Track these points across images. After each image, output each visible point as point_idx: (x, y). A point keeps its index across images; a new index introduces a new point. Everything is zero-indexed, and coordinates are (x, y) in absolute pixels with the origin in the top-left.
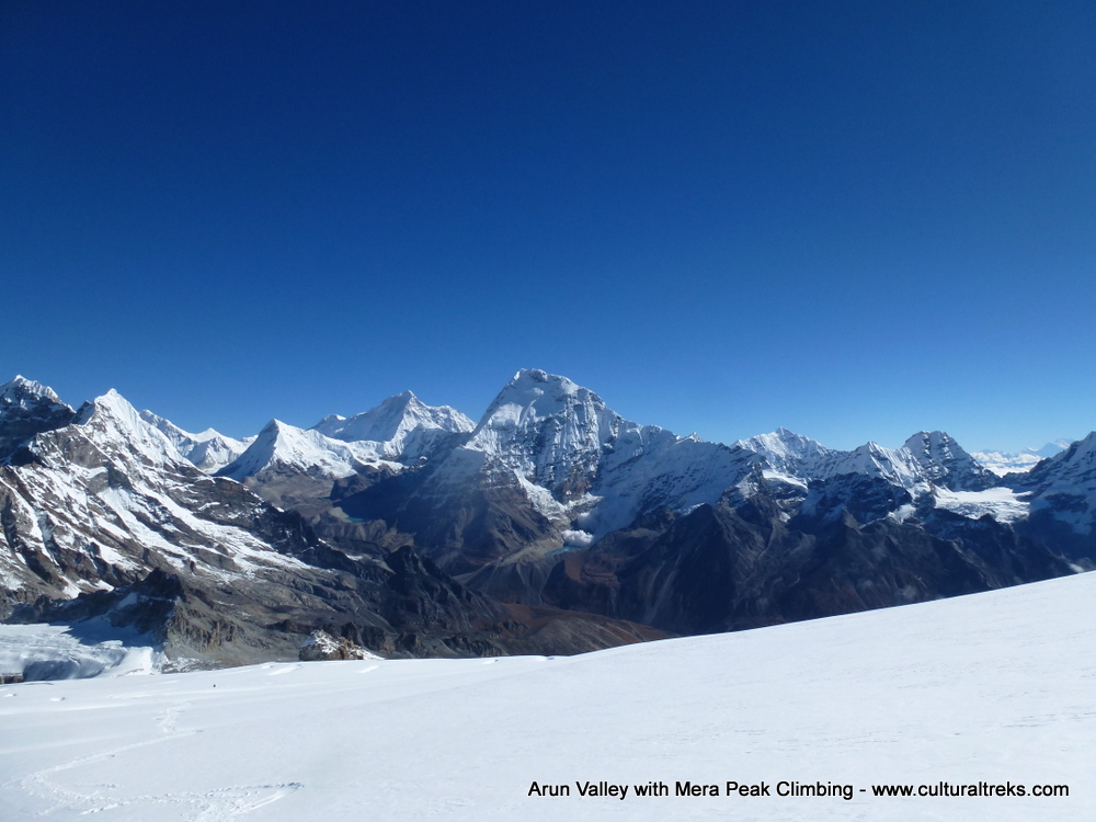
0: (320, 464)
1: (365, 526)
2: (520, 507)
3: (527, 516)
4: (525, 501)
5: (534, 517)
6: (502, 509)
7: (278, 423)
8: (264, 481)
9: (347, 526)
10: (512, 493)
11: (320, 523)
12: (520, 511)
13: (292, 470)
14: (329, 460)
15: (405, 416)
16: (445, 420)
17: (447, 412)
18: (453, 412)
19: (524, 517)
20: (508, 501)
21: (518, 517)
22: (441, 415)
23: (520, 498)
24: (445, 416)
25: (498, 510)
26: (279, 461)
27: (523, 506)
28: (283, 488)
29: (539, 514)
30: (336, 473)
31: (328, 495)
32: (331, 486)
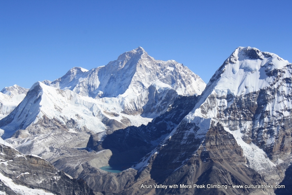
0: (75, 118)
1: (118, 176)
2: (238, 164)
3: (244, 172)
4: (243, 159)
5: (250, 173)
6: (224, 166)
7: (42, 85)
8: (34, 133)
9: (105, 176)
10: (232, 153)
11: (83, 173)
12: (238, 168)
13: (55, 125)
14: (81, 115)
15: (138, 68)
16: (172, 72)
17: (173, 66)
18: (178, 65)
19: (241, 173)
20: (228, 159)
21: (236, 173)
22: (168, 68)
23: (238, 157)
24: (172, 69)
25: (221, 168)
26: (44, 117)
27: (240, 164)
28: (50, 139)
29: (253, 170)
30: (89, 127)
31: (85, 146)
32: (87, 138)
